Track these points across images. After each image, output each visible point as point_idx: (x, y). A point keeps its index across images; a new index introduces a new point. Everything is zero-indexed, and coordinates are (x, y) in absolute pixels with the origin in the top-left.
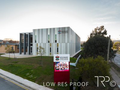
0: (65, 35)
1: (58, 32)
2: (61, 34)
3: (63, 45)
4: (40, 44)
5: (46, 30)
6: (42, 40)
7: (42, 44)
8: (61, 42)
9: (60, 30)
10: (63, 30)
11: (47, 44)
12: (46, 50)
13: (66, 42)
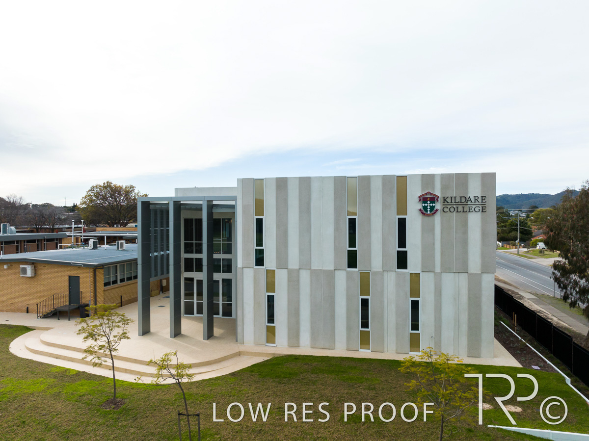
0: (465, 224)
1: (420, 206)
2: (437, 218)
3: (454, 284)
4: (290, 272)
5: (330, 189)
6: (305, 250)
7: (305, 276)
8: (438, 269)
9: (433, 189)
10: (453, 193)
11: (340, 276)
12: (333, 316)
13: (474, 268)
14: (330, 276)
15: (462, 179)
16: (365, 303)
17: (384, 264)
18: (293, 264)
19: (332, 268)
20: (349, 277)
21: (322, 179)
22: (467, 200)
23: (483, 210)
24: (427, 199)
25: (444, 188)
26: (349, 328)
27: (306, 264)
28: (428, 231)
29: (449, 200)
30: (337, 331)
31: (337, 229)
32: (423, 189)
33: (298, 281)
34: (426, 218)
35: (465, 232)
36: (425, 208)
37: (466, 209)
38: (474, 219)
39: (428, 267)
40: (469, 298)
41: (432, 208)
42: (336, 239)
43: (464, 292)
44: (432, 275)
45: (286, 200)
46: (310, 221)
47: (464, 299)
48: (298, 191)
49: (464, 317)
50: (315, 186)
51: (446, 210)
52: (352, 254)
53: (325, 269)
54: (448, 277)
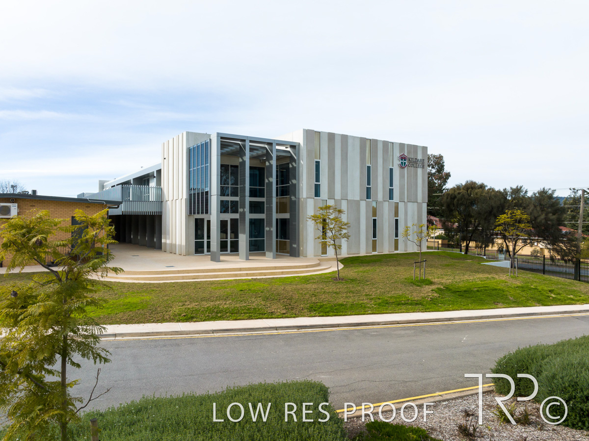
0: (416, 174)
1: (399, 162)
2: (406, 170)
3: (412, 208)
4: (336, 201)
5: (358, 144)
6: (344, 186)
7: (344, 203)
8: (406, 201)
9: (404, 152)
10: (412, 156)
11: (363, 204)
12: (359, 231)
13: (420, 200)
14: (357, 203)
15: (415, 147)
16: (375, 221)
17: (383, 197)
18: (338, 196)
19: (358, 199)
20: (367, 205)
21: (354, 138)
22: (417, 160)
23: (423, 167)
24: (403, 158)
25: (409, 152)
26: (367, 239)
27: (344, 197)
28: (402, 176)
29: (411, 160)
31: (361, 172)
32: (400, 153)
34: (402, 169)
35: (417, 179)
36: (402, 163)
37: (417, 166)
38: (420, 171)
39: (402, 199)
40: (418, 217)
41: (405, 163)
42: (361, 179)
43: (416, 213)
44: (403, 203)
45: (334, 150)
46: (347, 166)
47: (416, 217)
48: (340, 144)
50: (350, 141)
51: (410, 165)
52: (368, 190)
53: (355, 199)
54: (410, 204)
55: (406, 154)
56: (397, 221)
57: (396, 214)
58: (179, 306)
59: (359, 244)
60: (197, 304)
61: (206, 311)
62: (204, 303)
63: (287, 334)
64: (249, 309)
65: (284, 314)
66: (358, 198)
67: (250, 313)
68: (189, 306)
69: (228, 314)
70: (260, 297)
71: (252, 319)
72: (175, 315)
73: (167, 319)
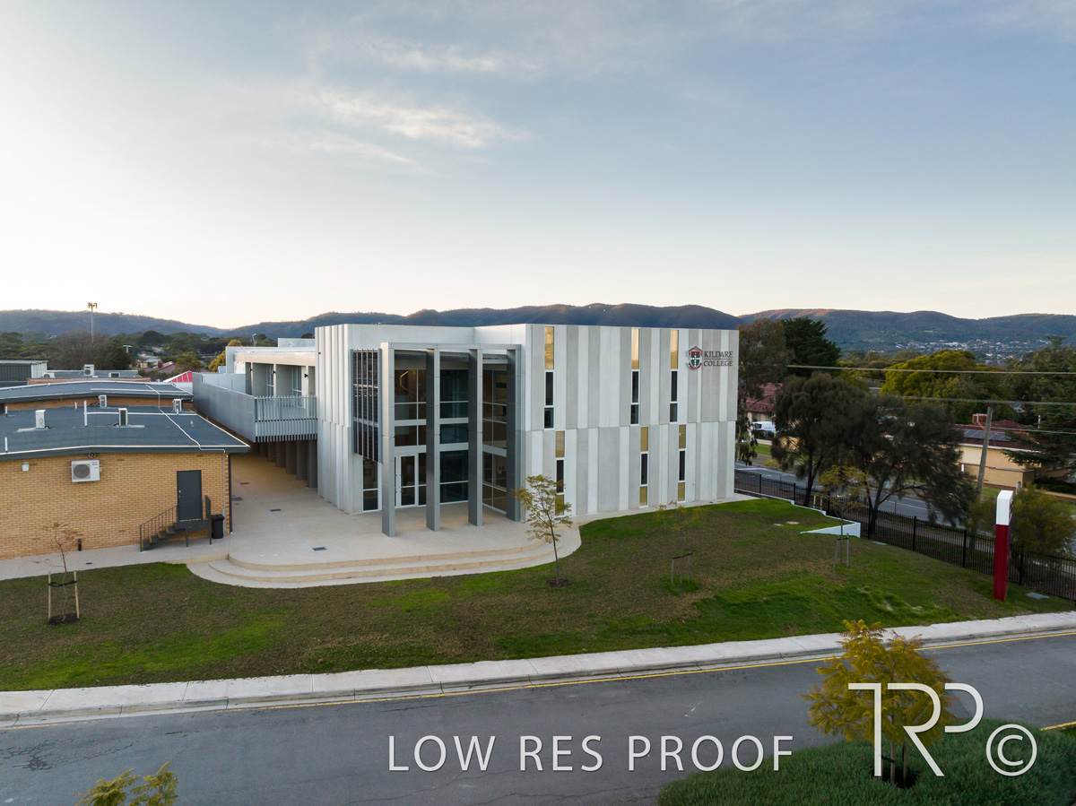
0: (717, 377)
1: (688, 360)
2: (699, 371)
3: (709, 432)
4: (579, 432)
5: (617, 340)
6: (593, 407)
7: (593, 434)
8: (699, 421)
9: (698, 344)
10: (711, 348)
11: (625, 433)
12: (618, 475)
13: (723, 416)
14: (615, 432)
15: (717, 335)
16: (644, 457)
17: (660, 418)
18: (582, 424)
19: (618, 425)
20: (632, 433)
22: (720, 354)
23: (730, 364)
24: (694, 353)
25: (705, 343)
26: (631, 486)
27: (593, 422)
28: (692, 382)
29: (708, 354)
30: (620, 491)
31: (622, 384)
32: (690, 344)
33: (587, 441)
34: (692, 371)
35: (718, 385)
36: (693, 361)
37: (720, 363)
38: (724, 370)
39: (691, 419)
40: (719, 445)
41: (698, 361)
42: (622, 393)
43: (716, 439)
44: (694, 425)
45: (576, 351)
46: (599, 374)
47: (716, 446)
48: (587, 341)
49: (715, 462)
51: (706, 364)
52: (634, 409)
53: (611, 426)
54: (705, 426)
55: (700, 347)
56: (682, 454)
57: (682, 442)
58: (316, 644)
59: (618, 496)
60: (341, 639)
61: (352, 653)
62: (352, 638)
63: (452, 697)
64: (411, 649)
65: (458, 656)
66: (616, 424)
67: (412, 655)
68: (329, 645)
69: (381, 658)
70: (431, 625)
71: (413, 666)
72: (310, 661)
73: (298, 668)
